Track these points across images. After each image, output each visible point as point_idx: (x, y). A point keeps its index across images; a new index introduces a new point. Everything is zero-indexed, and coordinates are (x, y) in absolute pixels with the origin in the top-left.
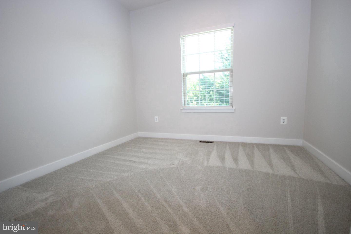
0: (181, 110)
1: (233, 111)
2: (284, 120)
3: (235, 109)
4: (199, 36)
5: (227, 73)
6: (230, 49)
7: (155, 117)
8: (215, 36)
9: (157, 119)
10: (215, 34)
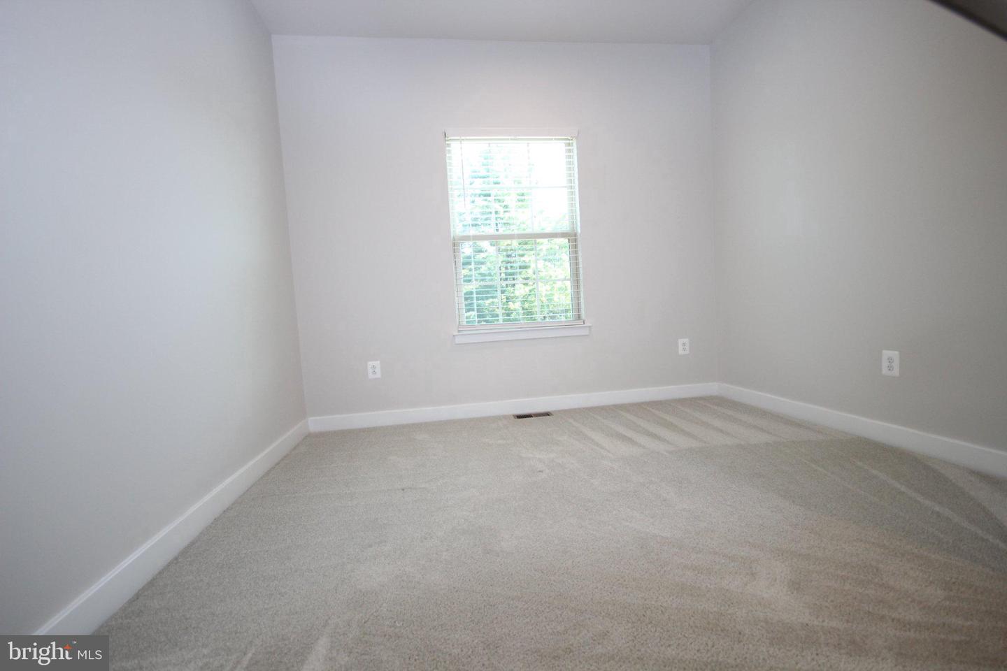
0: (454, 336)
1: (585, 332)
2: (684, 344)
3: (590, 327)
4: (489, 144)
5: (564, 241)
6: (565, 187)
7: (370, 364)
8: (529, 152)
9: (374, 368)
10: (528, 146)
